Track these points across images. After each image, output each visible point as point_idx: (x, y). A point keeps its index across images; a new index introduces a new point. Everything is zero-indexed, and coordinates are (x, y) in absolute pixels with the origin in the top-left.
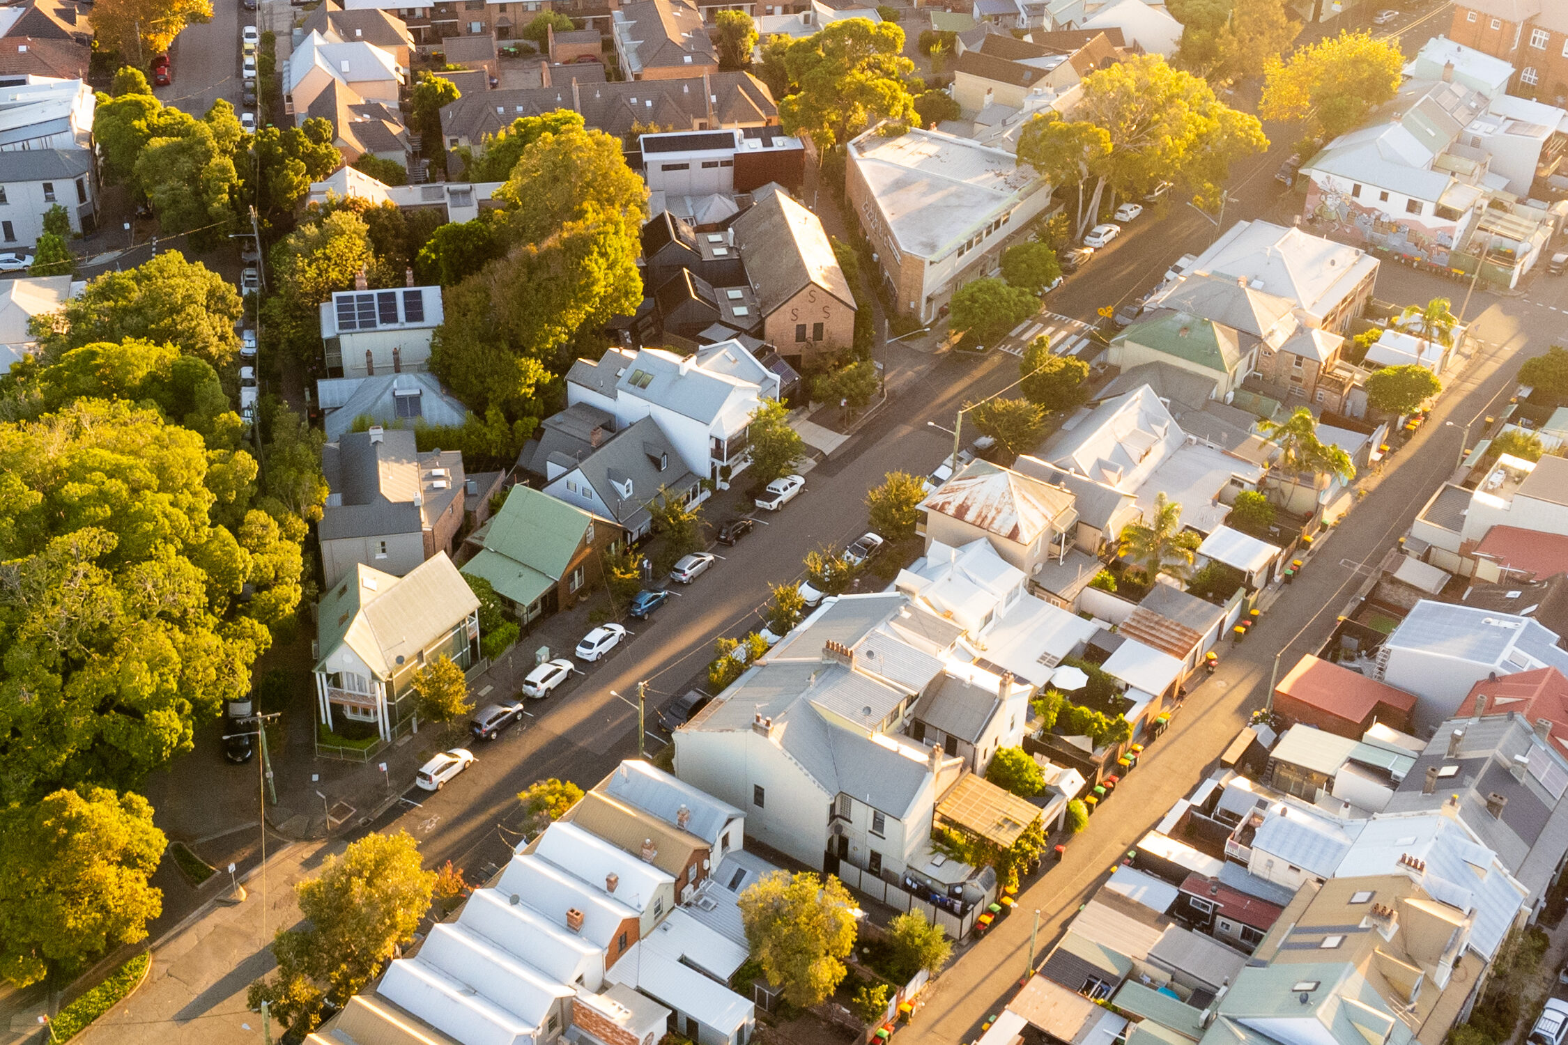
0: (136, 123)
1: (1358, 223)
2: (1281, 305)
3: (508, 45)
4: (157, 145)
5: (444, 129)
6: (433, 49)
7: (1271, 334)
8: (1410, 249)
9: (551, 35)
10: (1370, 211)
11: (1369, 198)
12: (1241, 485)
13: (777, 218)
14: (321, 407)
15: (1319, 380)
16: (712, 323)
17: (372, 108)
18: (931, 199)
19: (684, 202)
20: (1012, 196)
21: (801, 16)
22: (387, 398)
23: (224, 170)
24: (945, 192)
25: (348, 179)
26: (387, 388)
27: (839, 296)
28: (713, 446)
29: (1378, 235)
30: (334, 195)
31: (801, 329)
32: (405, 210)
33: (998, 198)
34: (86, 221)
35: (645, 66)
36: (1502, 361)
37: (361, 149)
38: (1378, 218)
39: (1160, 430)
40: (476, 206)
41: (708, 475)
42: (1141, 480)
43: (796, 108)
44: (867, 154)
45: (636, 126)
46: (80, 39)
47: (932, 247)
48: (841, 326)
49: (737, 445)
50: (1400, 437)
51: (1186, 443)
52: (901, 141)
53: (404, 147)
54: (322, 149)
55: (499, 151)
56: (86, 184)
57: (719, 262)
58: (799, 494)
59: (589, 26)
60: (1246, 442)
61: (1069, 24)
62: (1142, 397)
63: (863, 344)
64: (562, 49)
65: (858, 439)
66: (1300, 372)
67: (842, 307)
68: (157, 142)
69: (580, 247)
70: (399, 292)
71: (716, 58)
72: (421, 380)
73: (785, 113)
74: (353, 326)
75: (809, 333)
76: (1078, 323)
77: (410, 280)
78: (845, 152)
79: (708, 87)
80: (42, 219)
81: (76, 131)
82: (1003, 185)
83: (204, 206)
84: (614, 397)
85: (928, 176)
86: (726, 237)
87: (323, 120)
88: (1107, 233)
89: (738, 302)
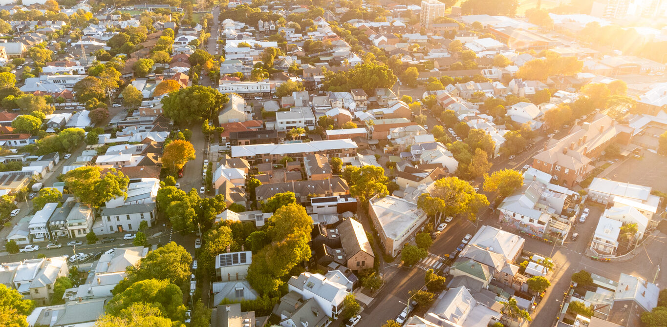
0: (169, 195)
1: (515, 224)
2: (499, 256)
3: (275, 165)
4: (173, 204)
5: (256, 195)
6: (255, 167)
7: (498, 266)
8: (531, 232)
9: (287, 163)
10: (519, 221)
11: (518, 217)
12: (495, 320)
13: (350, 227)
14: (213, 292)
15: (513, 281)
16: (332, 262)
17: (237, 189)
18: (394, 219)
19: (323, 217)
20: (417, 218)
21: (354, 157)
22: (233, 290)
23: (192, 212)
24: (397, 217)
25: (227, 214)
26: (234, 287)
27: (369, 253)
28: (333, 307)
29: (521, 228)
30: (222, 220)
31: (358, 264)
32: (243, 222)
33: (413, 219)
34: (153, 224)
35: (312, 174)
36: (564, 271)
37: (232, 201)
38: (521, 223)
39: (469, 301)
40: (264, 220)
41: (331, 316)
42: (465, 319)
43: (354, 189)
44: (375, 204)
45: (310, 195)
46: (159, 165)
47: (395, 235)
48: (370, 262)
49: (340, 307)
50: (539, 299)
51: (477, 304)
52: (384, 199)
53: (244, 200)
54: (221, 204)
55: (271, 203)
56: (153, 213)
57: (334, 239)
58: (359, 321)
59: (297, 160)
60: (495, 304)
61: (427, 161)
62: (463, 290)
63: (376, 267)
64: (290, 167)
65: (376, 299)
66: (507, 278)
67: (370, 257)
68: (173, 203)
69: (292, 245)
70: (239, 253)
71: (332, 171)
72: (243, 284)
73: (351, 190)
74: (224, 265)
75: (361, 264)
76: (438, 257)
77: (243, 249)
78: (368, 202)
79: (330, 182)
80: (140, 223)
81: (152, 196)
82: (414, 214)
83: (185, 223)
84: (303, 290)
85: (393, 211)
86: (335, 231)
87: (222, 195)
88: (444, 226)
89: (339, 254)
